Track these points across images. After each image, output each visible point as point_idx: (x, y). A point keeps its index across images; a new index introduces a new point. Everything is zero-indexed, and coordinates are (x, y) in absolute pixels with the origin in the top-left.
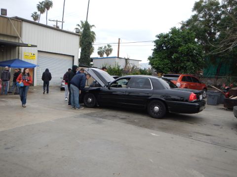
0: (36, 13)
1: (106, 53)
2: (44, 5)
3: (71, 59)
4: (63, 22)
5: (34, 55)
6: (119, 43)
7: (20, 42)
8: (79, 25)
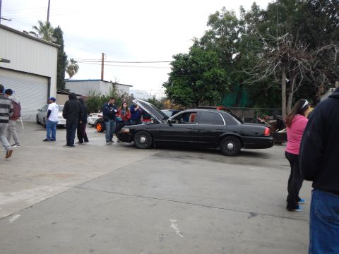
1: (68, 72)
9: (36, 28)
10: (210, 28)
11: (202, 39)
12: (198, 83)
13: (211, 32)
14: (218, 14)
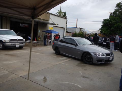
3: (63, 29)
6: (77, 22)
9: (57, 12)
10: (117, 8)
11: (113, 12)
12: (112, 28)
13: (117, 10)
14: (120, 3)
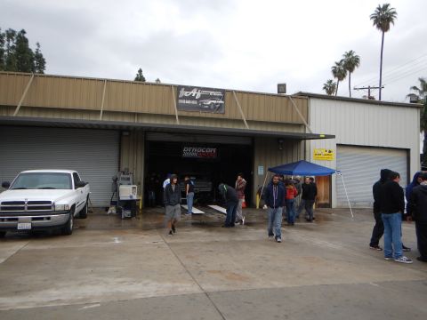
0: (331, 81)
2: (344, 66)
4: (380, 88)
5: (330, 152)
7: (307, 132)
8: (415, 88)
